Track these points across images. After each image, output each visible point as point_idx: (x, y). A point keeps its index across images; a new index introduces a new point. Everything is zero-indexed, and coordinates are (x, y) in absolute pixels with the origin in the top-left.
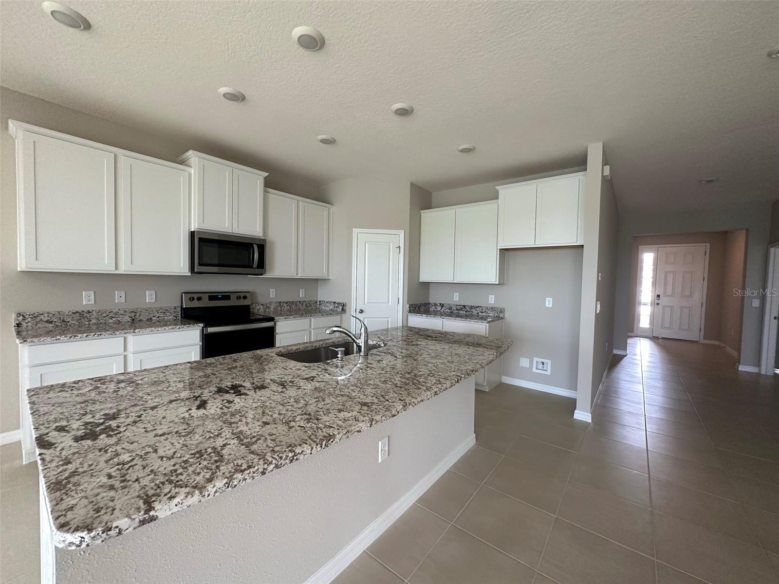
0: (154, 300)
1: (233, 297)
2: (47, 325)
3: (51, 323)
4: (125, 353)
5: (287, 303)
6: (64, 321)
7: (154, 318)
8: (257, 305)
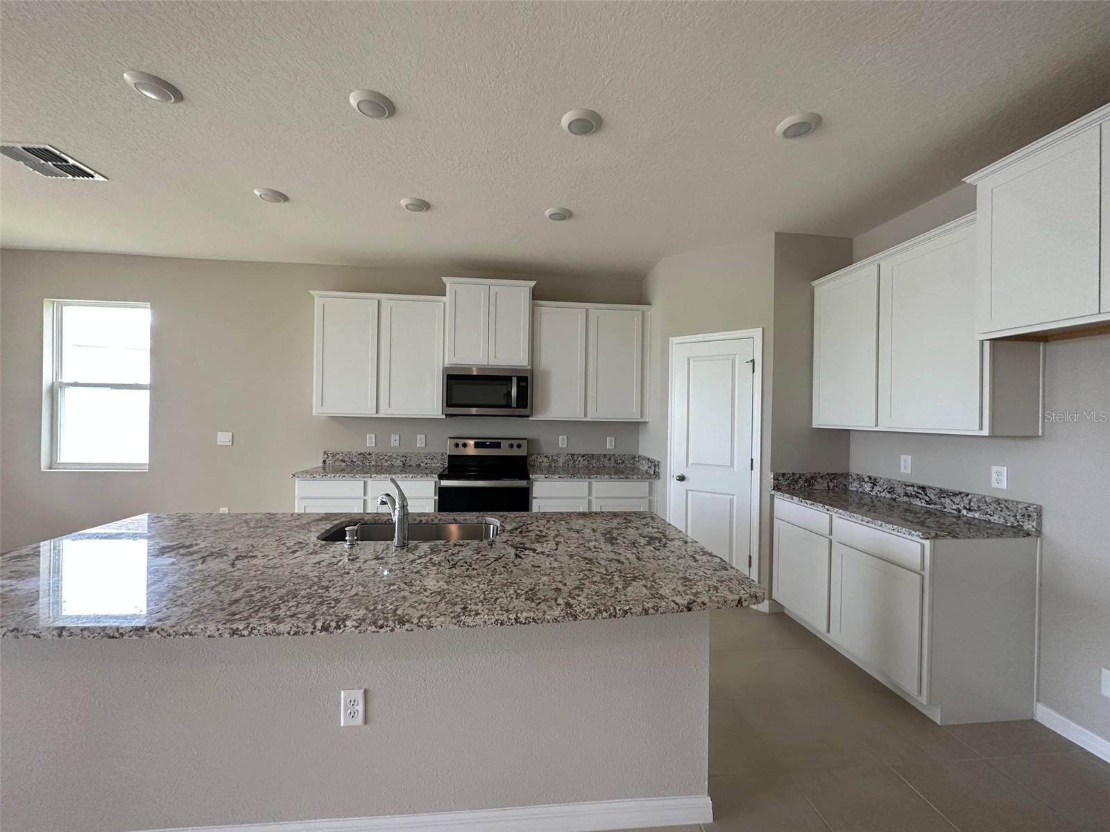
0: (424, 445)
1: (504, 444)
2: (341, 463)
3: (344, 462)
4: (365, 498)
5: (583, 456)
6: (352, 461)
7: (422, 464)
8: (539, 457)
